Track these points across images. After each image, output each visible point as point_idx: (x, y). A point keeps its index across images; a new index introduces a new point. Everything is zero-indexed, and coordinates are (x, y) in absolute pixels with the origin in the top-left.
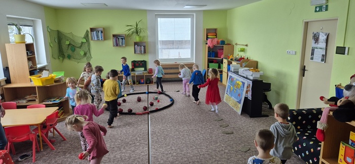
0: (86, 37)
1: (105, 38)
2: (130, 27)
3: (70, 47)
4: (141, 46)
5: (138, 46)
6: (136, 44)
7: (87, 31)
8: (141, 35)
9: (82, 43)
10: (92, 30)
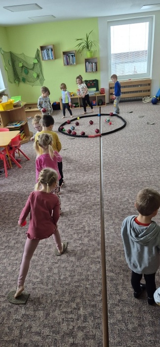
0: (37, 57)
1: (56, 58)
2: (80, 42)
3: (23, 69)
4: (92, 63)
5: (89, 63)
6: (87, 60)
7: (38, 50)
8: (92, 49)
9: (34, 64)
10: (42, 48)
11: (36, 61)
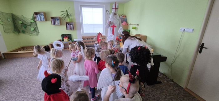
3: (23, 25)
5: (69, 25)
9: (32, 23)
10: (36, 14)
11: (33, 21)
